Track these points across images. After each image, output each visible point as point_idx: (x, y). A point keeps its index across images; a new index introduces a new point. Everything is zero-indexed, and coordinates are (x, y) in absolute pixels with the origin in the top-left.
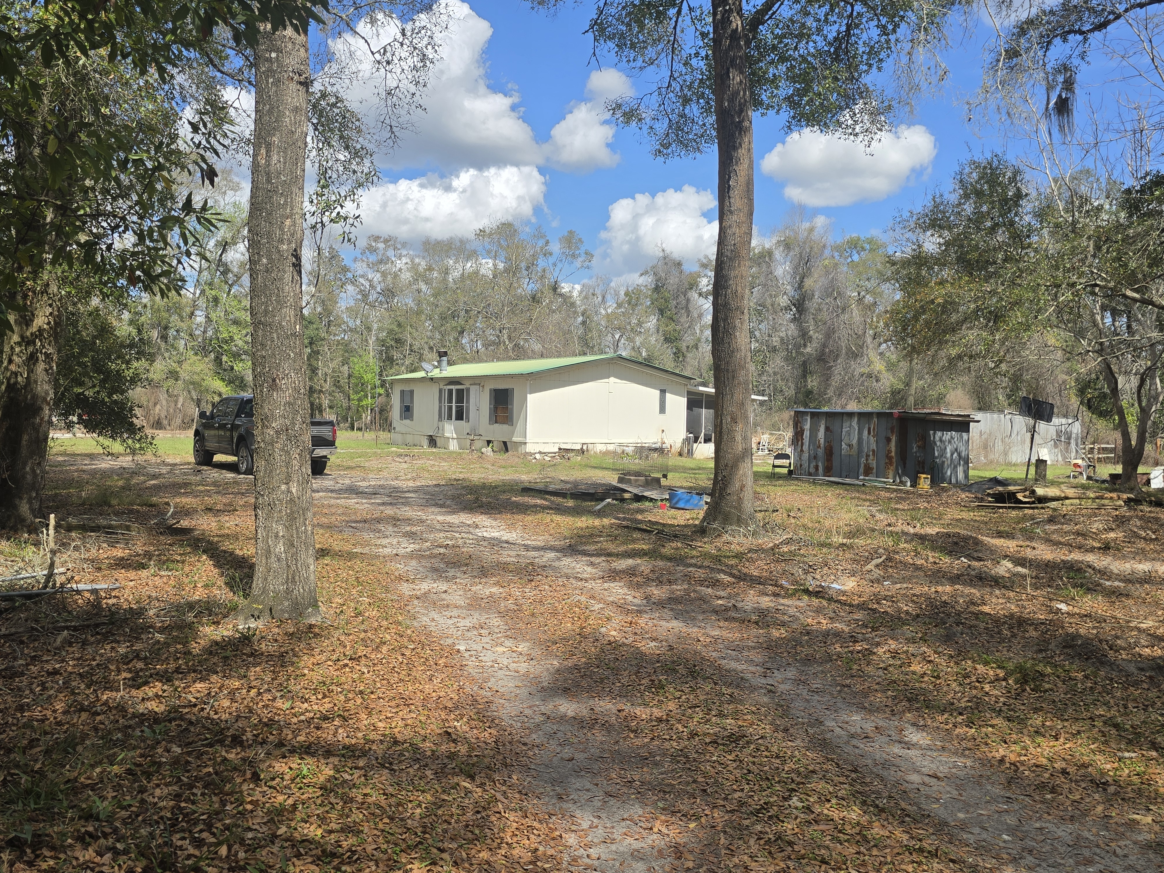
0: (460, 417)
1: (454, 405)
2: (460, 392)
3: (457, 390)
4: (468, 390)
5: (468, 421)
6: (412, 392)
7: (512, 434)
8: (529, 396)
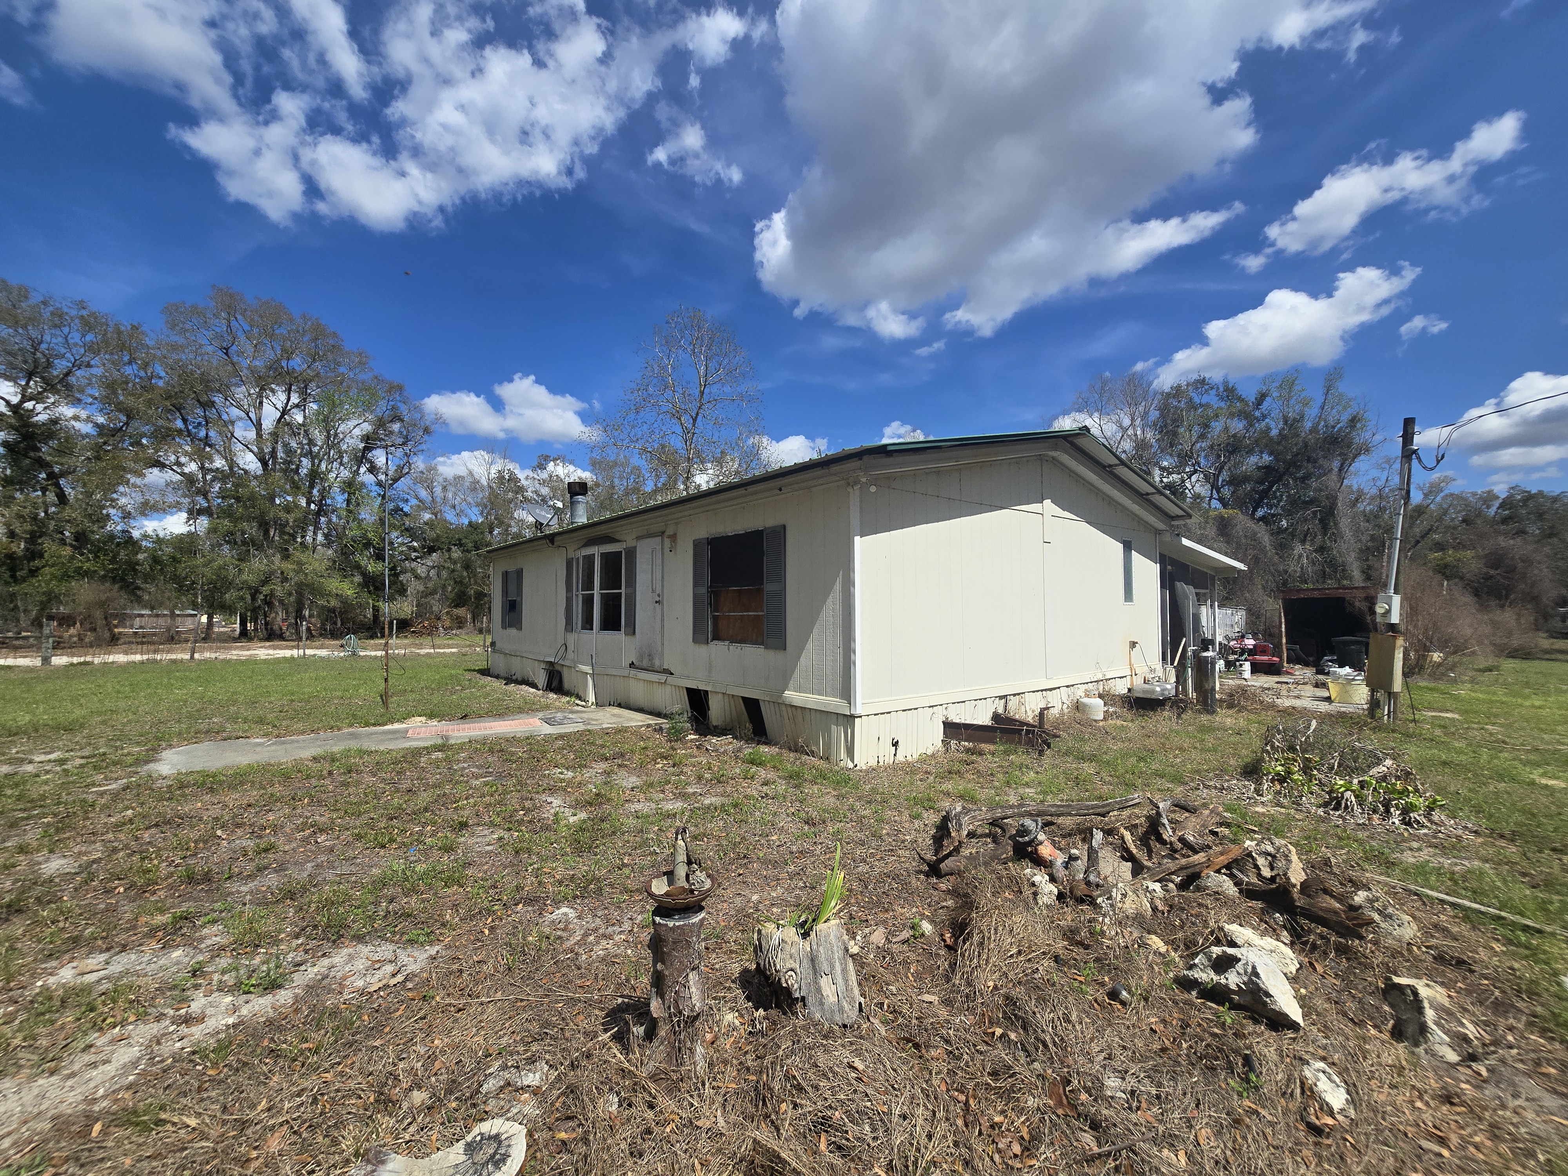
0: (611, 623)
1: (597, 592)
2: (612, 564)
3: (605, 556)
4: (631, 553)
5: (632, 630)
6: (519, 573)
7: (785, 678)
8: (858, 541)
